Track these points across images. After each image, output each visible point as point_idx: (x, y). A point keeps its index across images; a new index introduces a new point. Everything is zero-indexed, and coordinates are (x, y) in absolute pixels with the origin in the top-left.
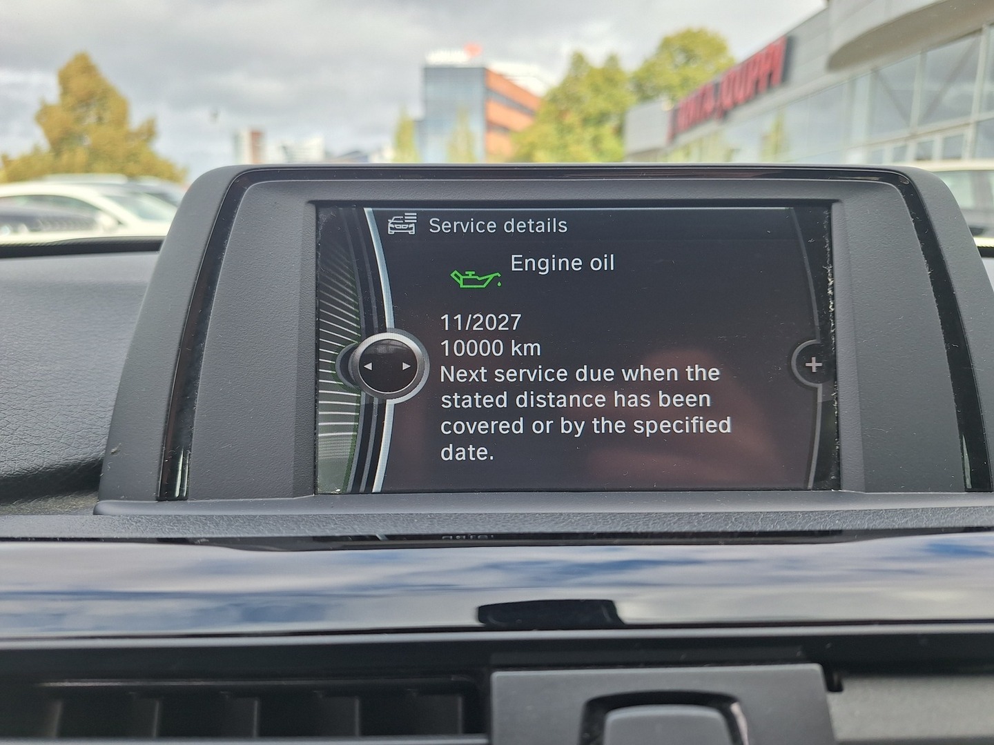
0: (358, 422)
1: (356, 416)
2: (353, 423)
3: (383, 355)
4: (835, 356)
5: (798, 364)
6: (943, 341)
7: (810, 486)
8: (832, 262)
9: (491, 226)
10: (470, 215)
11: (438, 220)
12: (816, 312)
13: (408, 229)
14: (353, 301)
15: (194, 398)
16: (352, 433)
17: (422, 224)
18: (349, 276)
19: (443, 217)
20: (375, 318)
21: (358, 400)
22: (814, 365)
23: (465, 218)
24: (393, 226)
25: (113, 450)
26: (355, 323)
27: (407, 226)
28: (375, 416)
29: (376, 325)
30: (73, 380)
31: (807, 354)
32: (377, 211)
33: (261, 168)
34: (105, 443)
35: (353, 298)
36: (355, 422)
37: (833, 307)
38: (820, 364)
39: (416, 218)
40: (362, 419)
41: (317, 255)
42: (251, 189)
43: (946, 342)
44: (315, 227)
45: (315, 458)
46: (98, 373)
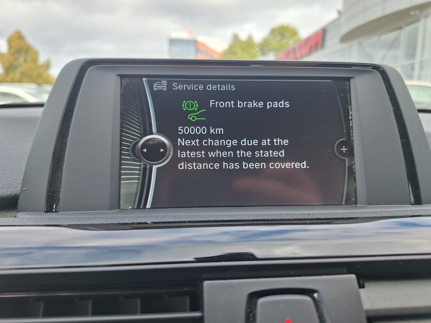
0: (140, 176)
1: (139, 173)
2: (137, 177)
3: (151, 145)
4: (353, 146)
5: (337, 149)
6: (399, 139)
7: (343, 203)
8: (351, 104)
9: (201, 87)
10: (192, 82)
11: (177, 84)
12: (344, 126)
13: (163, 88)
14: (137, 120)
15: (62, 165)
16: (137, 181)
17: (169, 86)
18: (135, 109)
19: (179, 83)
20: (148, 128)
21: (140, 166)
22: (344, 149)
23: (189, 83)
24: (156, 87)
25: (24, 189)
26: (139, 131)
27: (163, 86)
28: (148, 173)
29: (148, 131)
30: (6, 159)
31: (341, 144)
32: (149, 80)
33: (95, 60)
34: (21, 187)
35: (138, 119)
36: (138, 176)
37: (352, 124)
38: (347, 149)
39: (167, 83)
40: (141, 174)
41: (121, 99)
42: (91, 69)
43: (401, 139)
44: (120, 87)
45: (119, 193)
46: (18, 156)
